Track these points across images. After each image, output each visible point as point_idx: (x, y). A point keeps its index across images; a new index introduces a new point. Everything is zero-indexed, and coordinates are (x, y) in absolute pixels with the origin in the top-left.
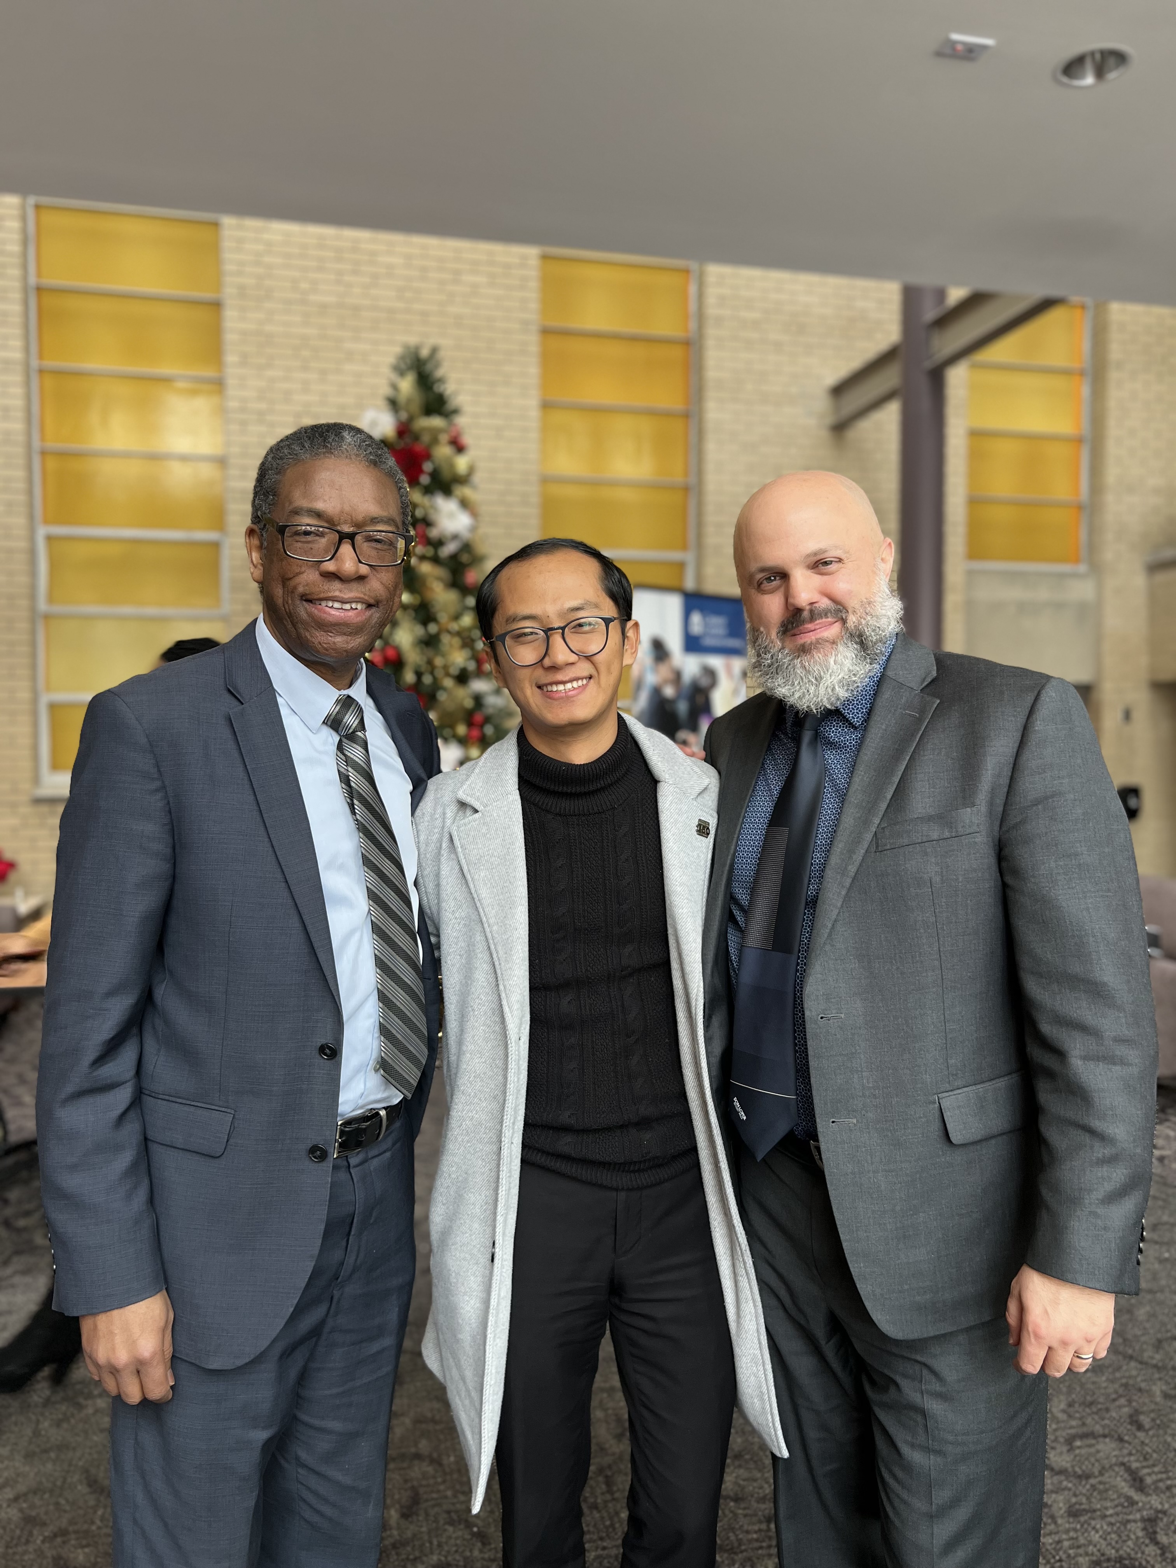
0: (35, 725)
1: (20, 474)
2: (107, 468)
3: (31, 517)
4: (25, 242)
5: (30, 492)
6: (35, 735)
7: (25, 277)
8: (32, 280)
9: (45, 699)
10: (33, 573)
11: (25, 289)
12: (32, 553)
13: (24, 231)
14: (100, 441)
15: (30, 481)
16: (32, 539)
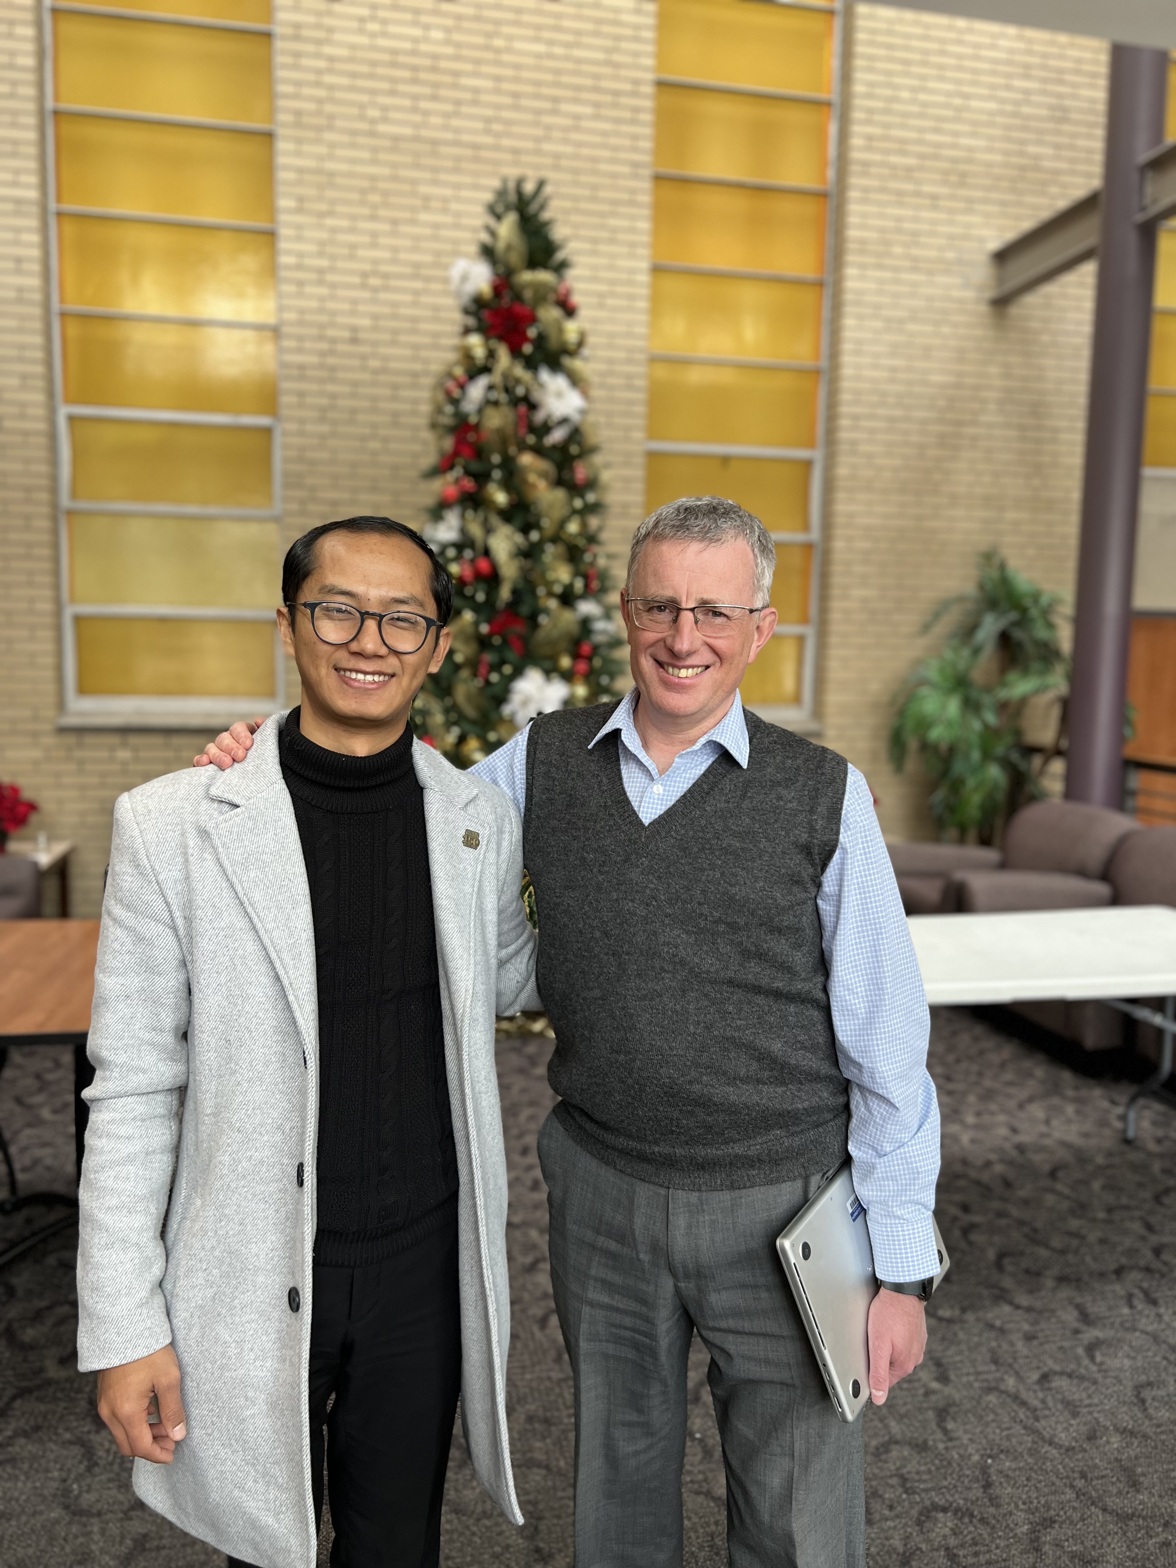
0: (59, 640)
1: (38, 340)
2: (140, 335)
3: (51, 394)
4: (41, 54)
5: (49, 363)
6: (59, 653)
7: (41, 97)
8: (50, 104)
9: (69, 612)
10: (54, 461)
11: (41, 112)
12: (52, 436)
13: (39, 39)
14: (130, 305)
15: (48, 349)
16: (52, 421)
